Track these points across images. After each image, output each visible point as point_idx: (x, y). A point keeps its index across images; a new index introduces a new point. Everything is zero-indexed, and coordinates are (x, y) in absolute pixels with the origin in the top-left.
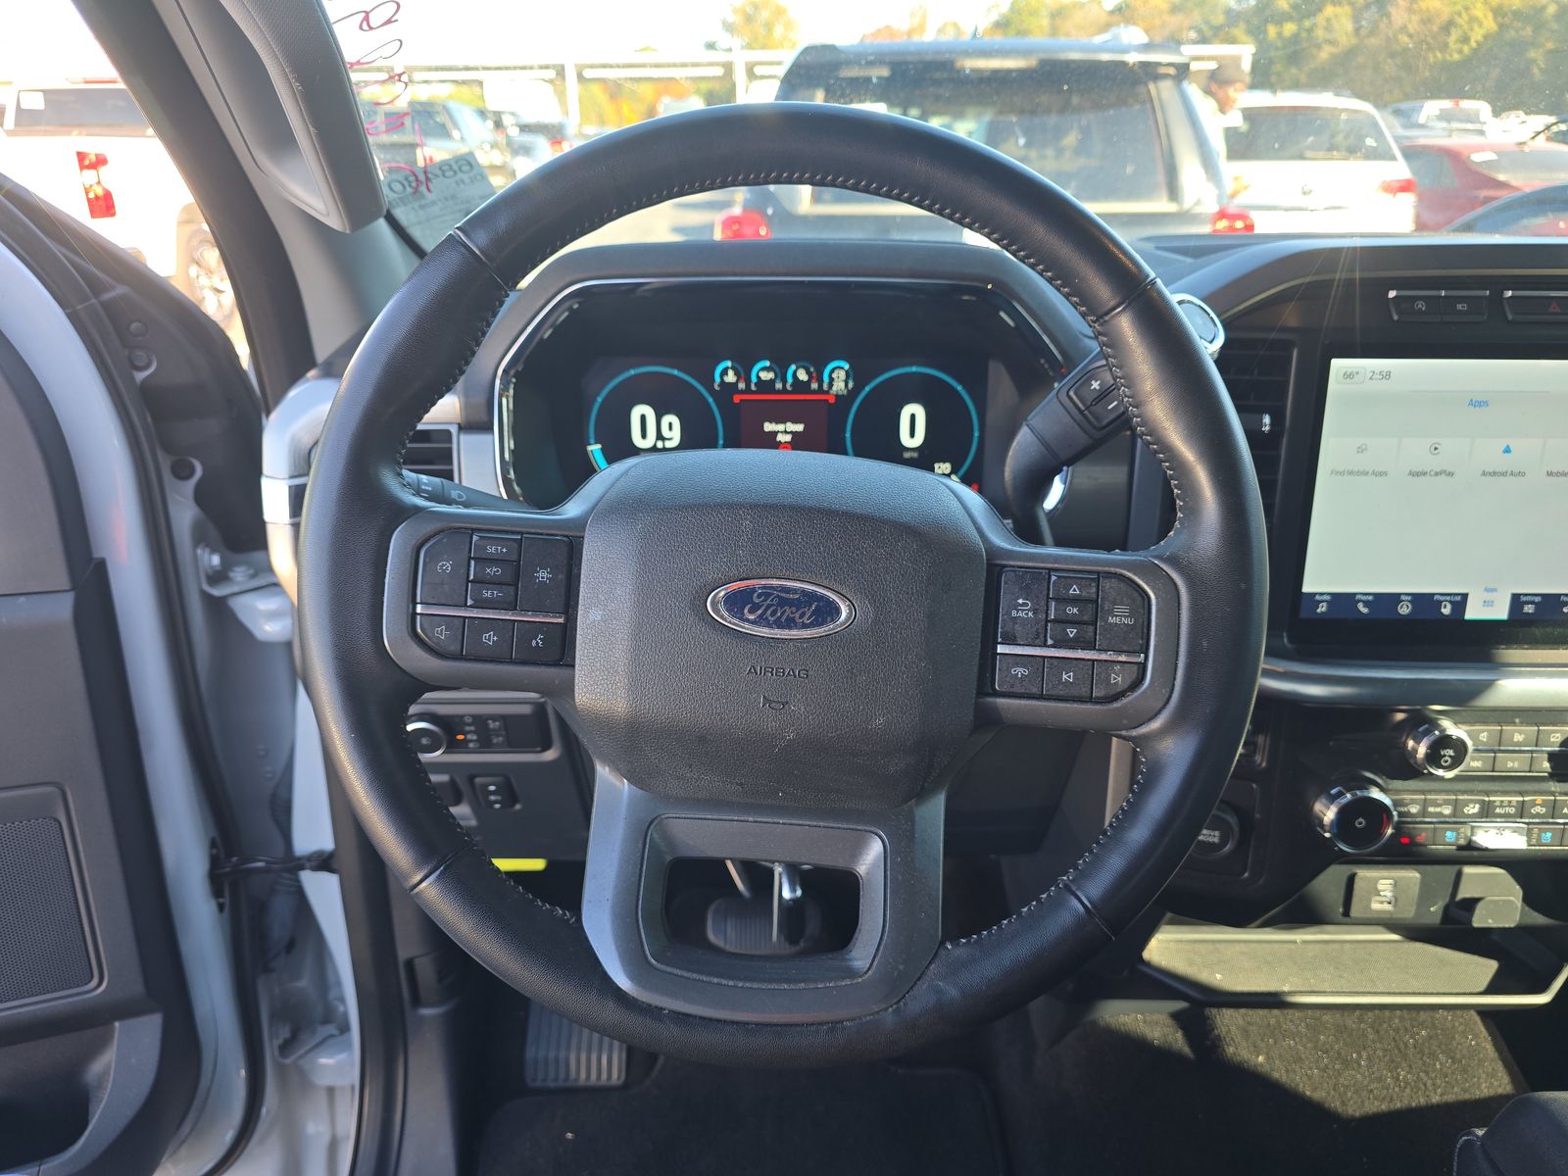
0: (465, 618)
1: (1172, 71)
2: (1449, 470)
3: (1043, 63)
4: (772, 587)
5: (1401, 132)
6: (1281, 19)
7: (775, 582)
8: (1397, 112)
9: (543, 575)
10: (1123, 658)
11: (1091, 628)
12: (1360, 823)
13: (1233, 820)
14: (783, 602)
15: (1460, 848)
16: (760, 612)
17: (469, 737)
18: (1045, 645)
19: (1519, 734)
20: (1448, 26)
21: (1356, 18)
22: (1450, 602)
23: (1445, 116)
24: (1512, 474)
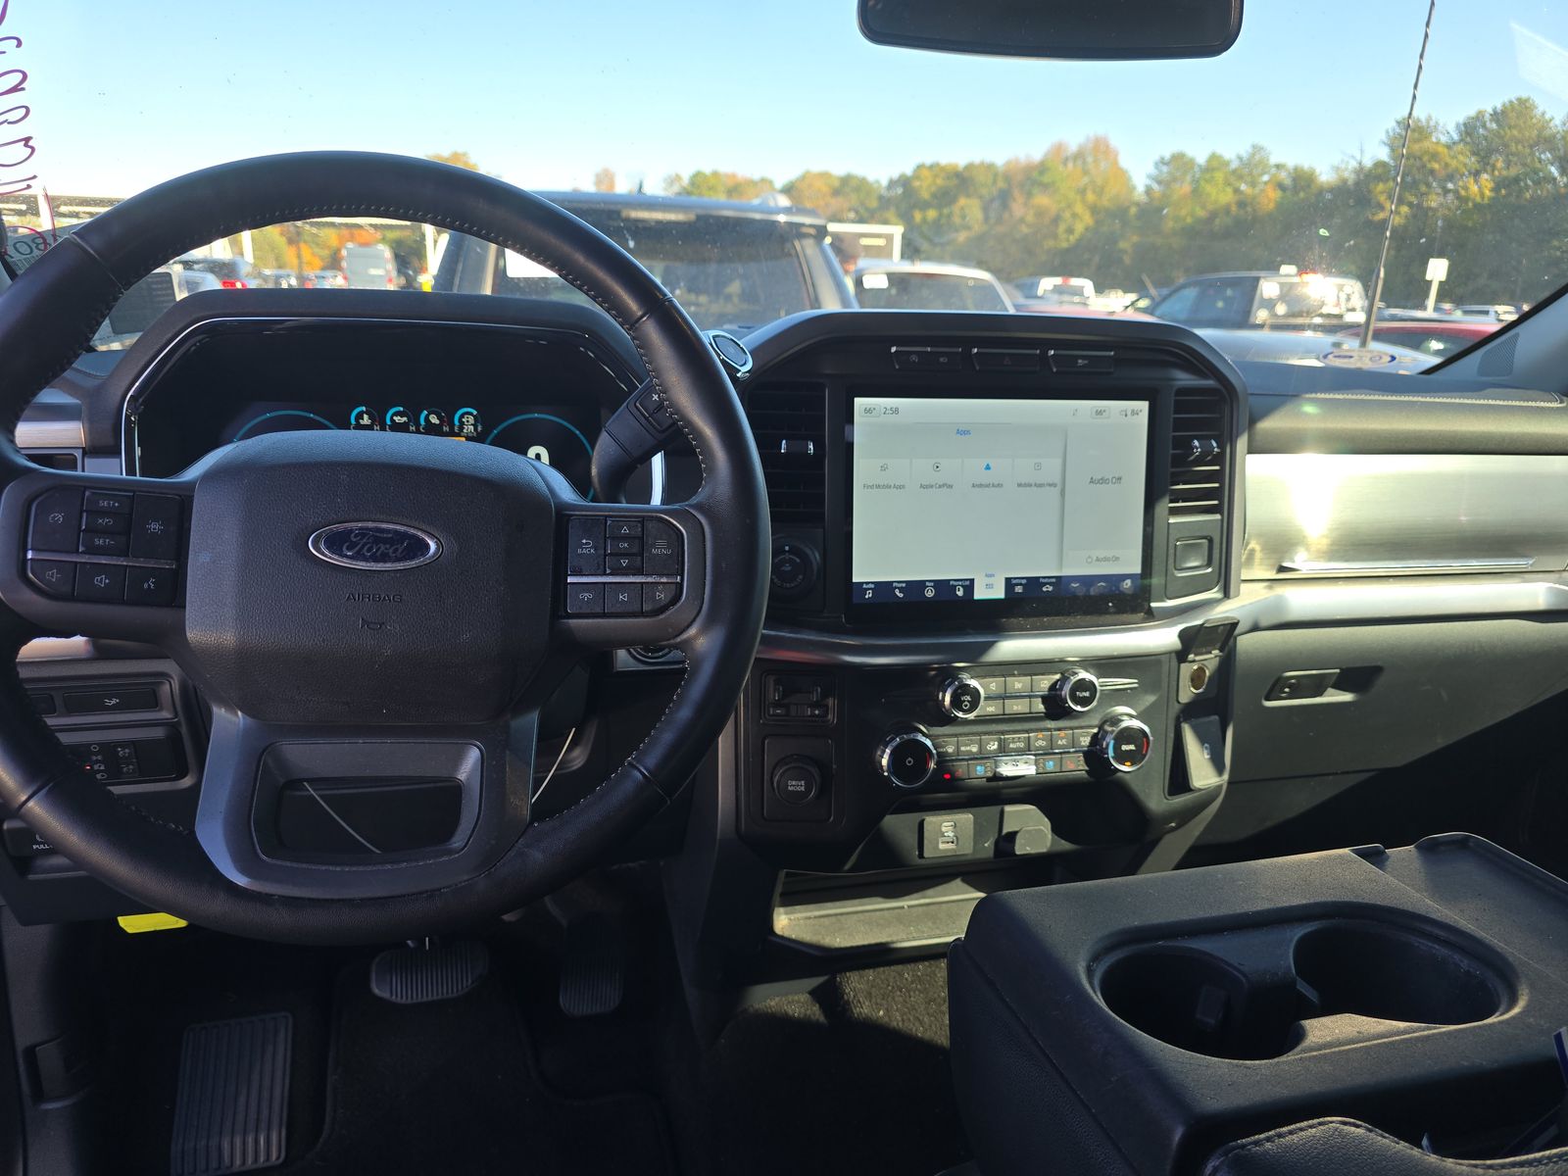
0: (76, 563)
1: (812, 231)
2: (949, 483)
3: (699, 218)
4: (367, 529)
5: (1021, 300)
6: (924, 206)
7: (370, 525)
8: (1019, 287)
9: (155, 527)
10: (664, 580)
11: (639, 558)
12: (910, 762)
13: (815, 771)
14: (377, 541)
15: (989, 779)
16: (357, 548)
17: (96, 767)
18: (604, 574)
19: (1018, 684)
20: (1056, 220)
21: (986, 209)
22: (962, 586)
23: (1057, 290)
24: (993, 486)
